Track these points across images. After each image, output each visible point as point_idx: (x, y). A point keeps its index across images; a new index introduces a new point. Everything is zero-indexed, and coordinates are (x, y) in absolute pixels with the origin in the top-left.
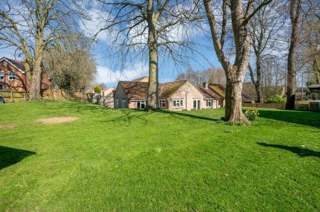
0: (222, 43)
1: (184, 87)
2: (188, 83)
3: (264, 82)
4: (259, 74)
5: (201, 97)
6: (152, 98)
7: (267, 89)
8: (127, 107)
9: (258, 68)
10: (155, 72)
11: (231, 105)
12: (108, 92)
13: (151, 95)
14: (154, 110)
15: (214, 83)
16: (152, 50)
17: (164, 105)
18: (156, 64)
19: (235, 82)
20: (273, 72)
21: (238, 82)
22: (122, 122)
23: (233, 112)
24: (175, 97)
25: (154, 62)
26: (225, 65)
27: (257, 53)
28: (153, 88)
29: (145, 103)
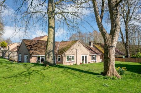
0: (102, 18)
1: (75, 46)
2: (78, 42)
3: (130, 43)
4: (127, 38)
5: (87, 53)
6: (49, 55)
7: (132, 47)
8: (29, 61)
9: (127, 33)
10: (52, 35)
11: (107, 64)
12: (13, 47)
13: (49, 53)
14: (51, 65)
15: (97, 42)
16: (50, 18)
17: (59, 59)
18: (54, 28)
19: (110, 47)
20: (136, 36)
21: (112, 47)
22: (23, 78)
23: (109, 69)
24: (68, 53)
25: (52, 27)
26: (103, 34)
27: (126, 22)
28: (50, 47)
29: (44, 58)
